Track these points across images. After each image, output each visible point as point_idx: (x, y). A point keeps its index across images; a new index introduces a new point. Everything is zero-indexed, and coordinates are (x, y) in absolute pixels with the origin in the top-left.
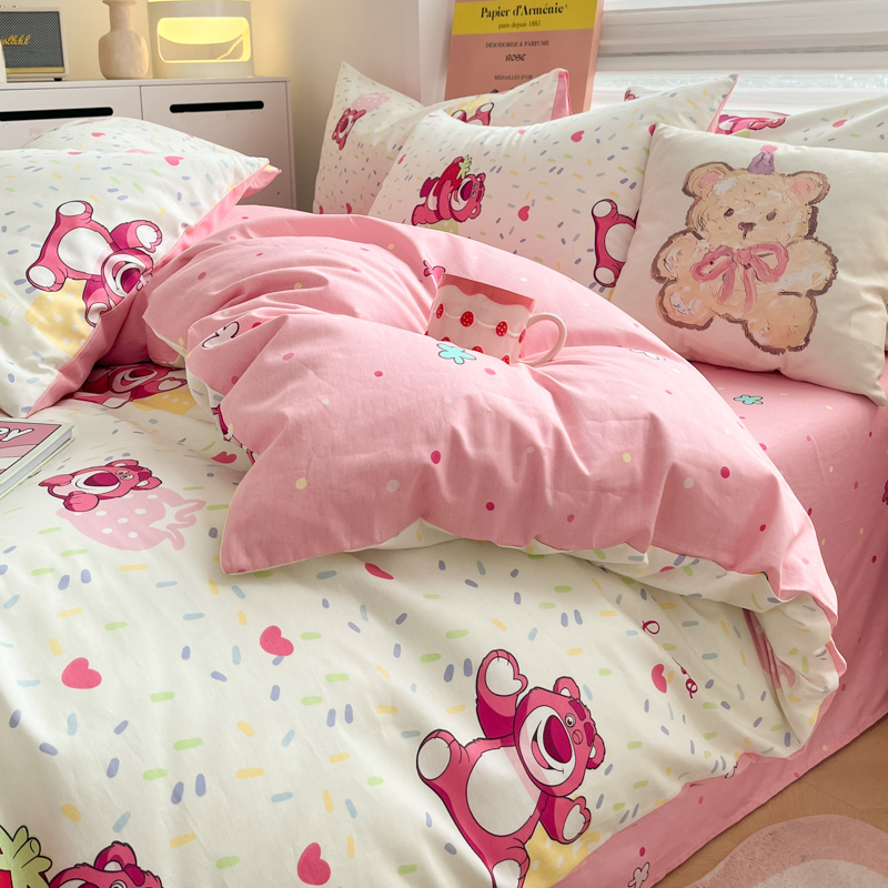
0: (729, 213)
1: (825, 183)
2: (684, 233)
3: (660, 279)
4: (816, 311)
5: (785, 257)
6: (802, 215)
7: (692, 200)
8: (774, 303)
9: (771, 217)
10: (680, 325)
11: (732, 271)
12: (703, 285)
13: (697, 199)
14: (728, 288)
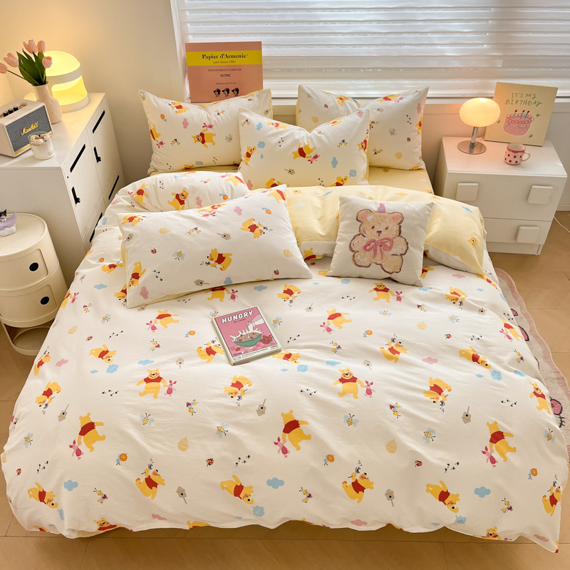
1: (402, 216)
4: (403, 260)
7: (360, 223)
8: (390, 258)
11: (376, 248)
12: (367, 253)
13: (362, 223)
14: (376, 253)
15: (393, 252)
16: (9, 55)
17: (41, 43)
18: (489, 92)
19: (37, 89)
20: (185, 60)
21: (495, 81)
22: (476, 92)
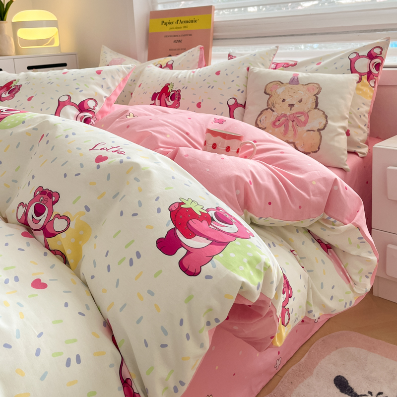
0: (284, 100)
1: (320, 87)
2: (267, 109)
4: (321, 137)
5: (307, 115)
6: (312, 100)
7: (268, 96)
9: (300, 101)
11: (288, 123)
12: (277, 130)
13: (271, 96)
14: (286, 130)
15: (308, 127)
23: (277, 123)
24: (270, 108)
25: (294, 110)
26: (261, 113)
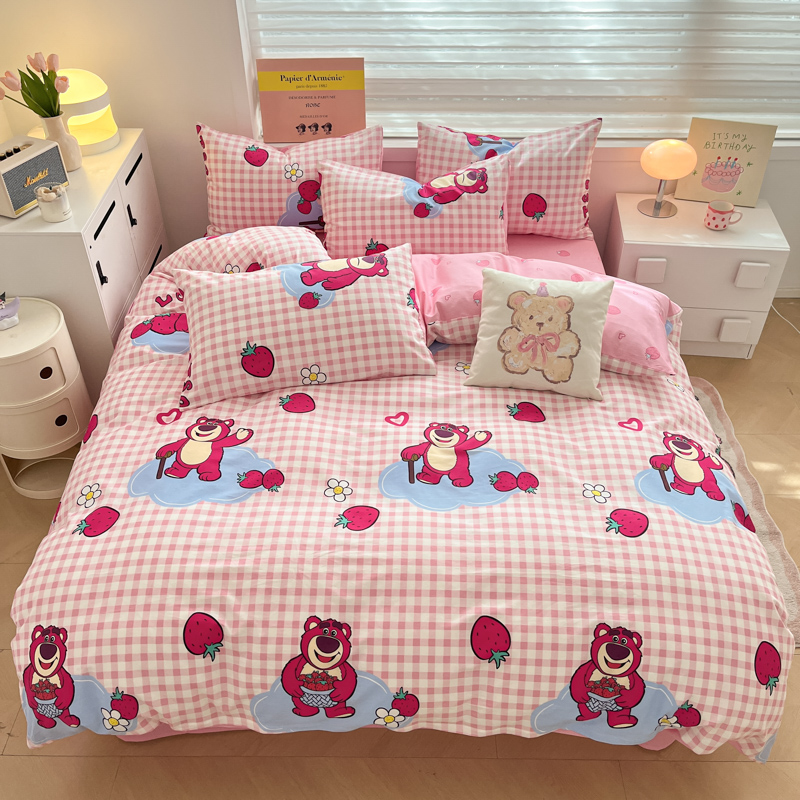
0: (531, 318)
1: (572, 302)
2: (511, 328)
3: (503, 351)
4: (573, 365)
5: (558, 339)
6: (564, 318)
7: (512, 311)
8: (555, 362)
9: (550, 319)
10: (513, 372)
11: (536, 347)
12: (523, 354)
13: (516, 311)
14: (535, 355)
15: (559, 353)
16: (8, 73)
17: (52, 58)
18: (680, 131)
19: (47, 123)
20: (256, 84)
21: (690, 117)
22: (662, 131)
23: (524, 347)
24: (515, 327)
25: (544, 330)
26: (504, 332)
